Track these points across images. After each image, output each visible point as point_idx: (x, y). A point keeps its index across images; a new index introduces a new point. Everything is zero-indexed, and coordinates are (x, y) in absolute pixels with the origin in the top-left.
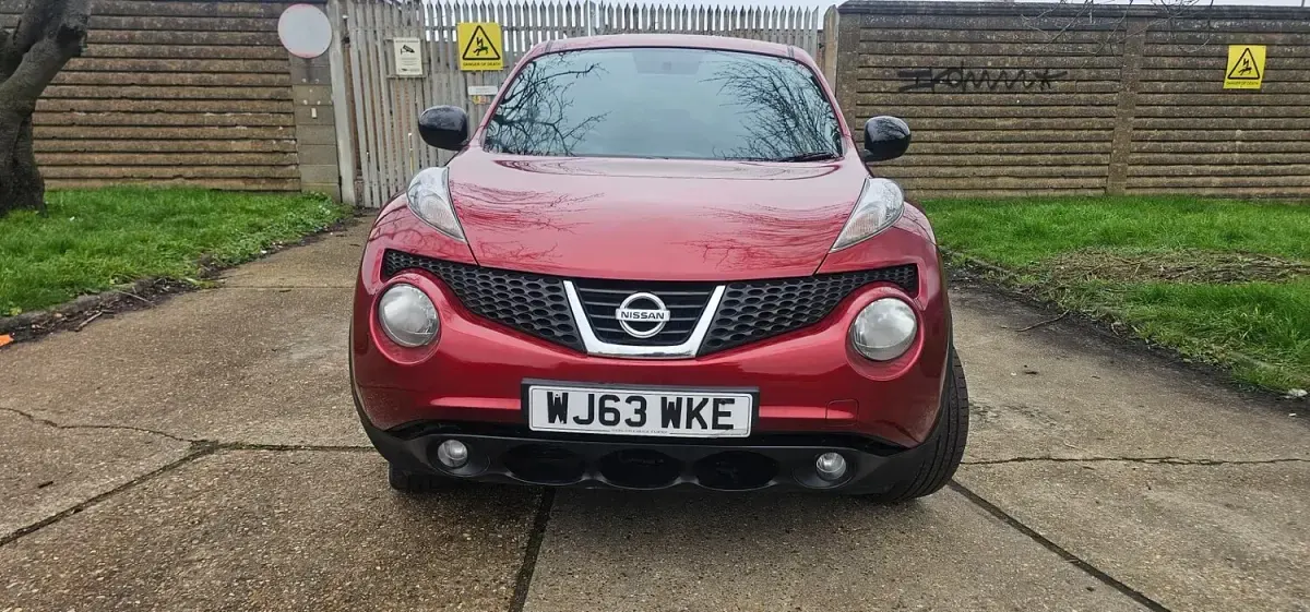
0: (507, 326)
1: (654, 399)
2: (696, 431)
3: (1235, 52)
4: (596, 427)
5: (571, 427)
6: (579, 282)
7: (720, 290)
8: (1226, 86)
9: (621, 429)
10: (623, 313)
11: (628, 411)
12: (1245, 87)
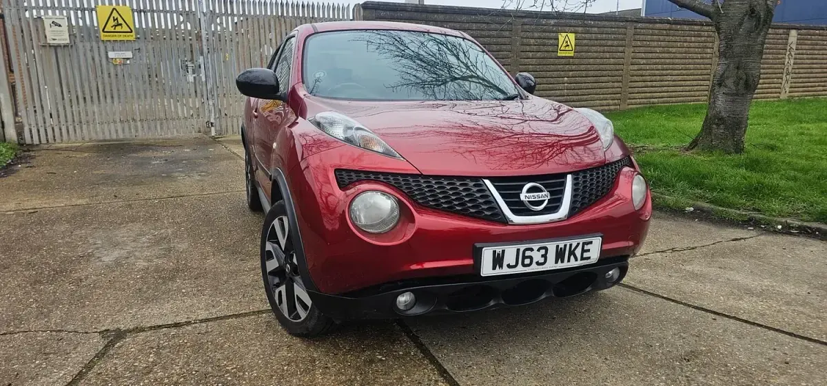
0: (450, 212)
1: (552, 247)
2: (573, 263)
3: (562, 37)
4: (520, 269)
5: (506, 271)
6: (492, 179)
7: (569, 177)
8: (559, 55)
9: (534, 268)
10: (524, 196)
11: (537, 256)
12: (567, 55)
